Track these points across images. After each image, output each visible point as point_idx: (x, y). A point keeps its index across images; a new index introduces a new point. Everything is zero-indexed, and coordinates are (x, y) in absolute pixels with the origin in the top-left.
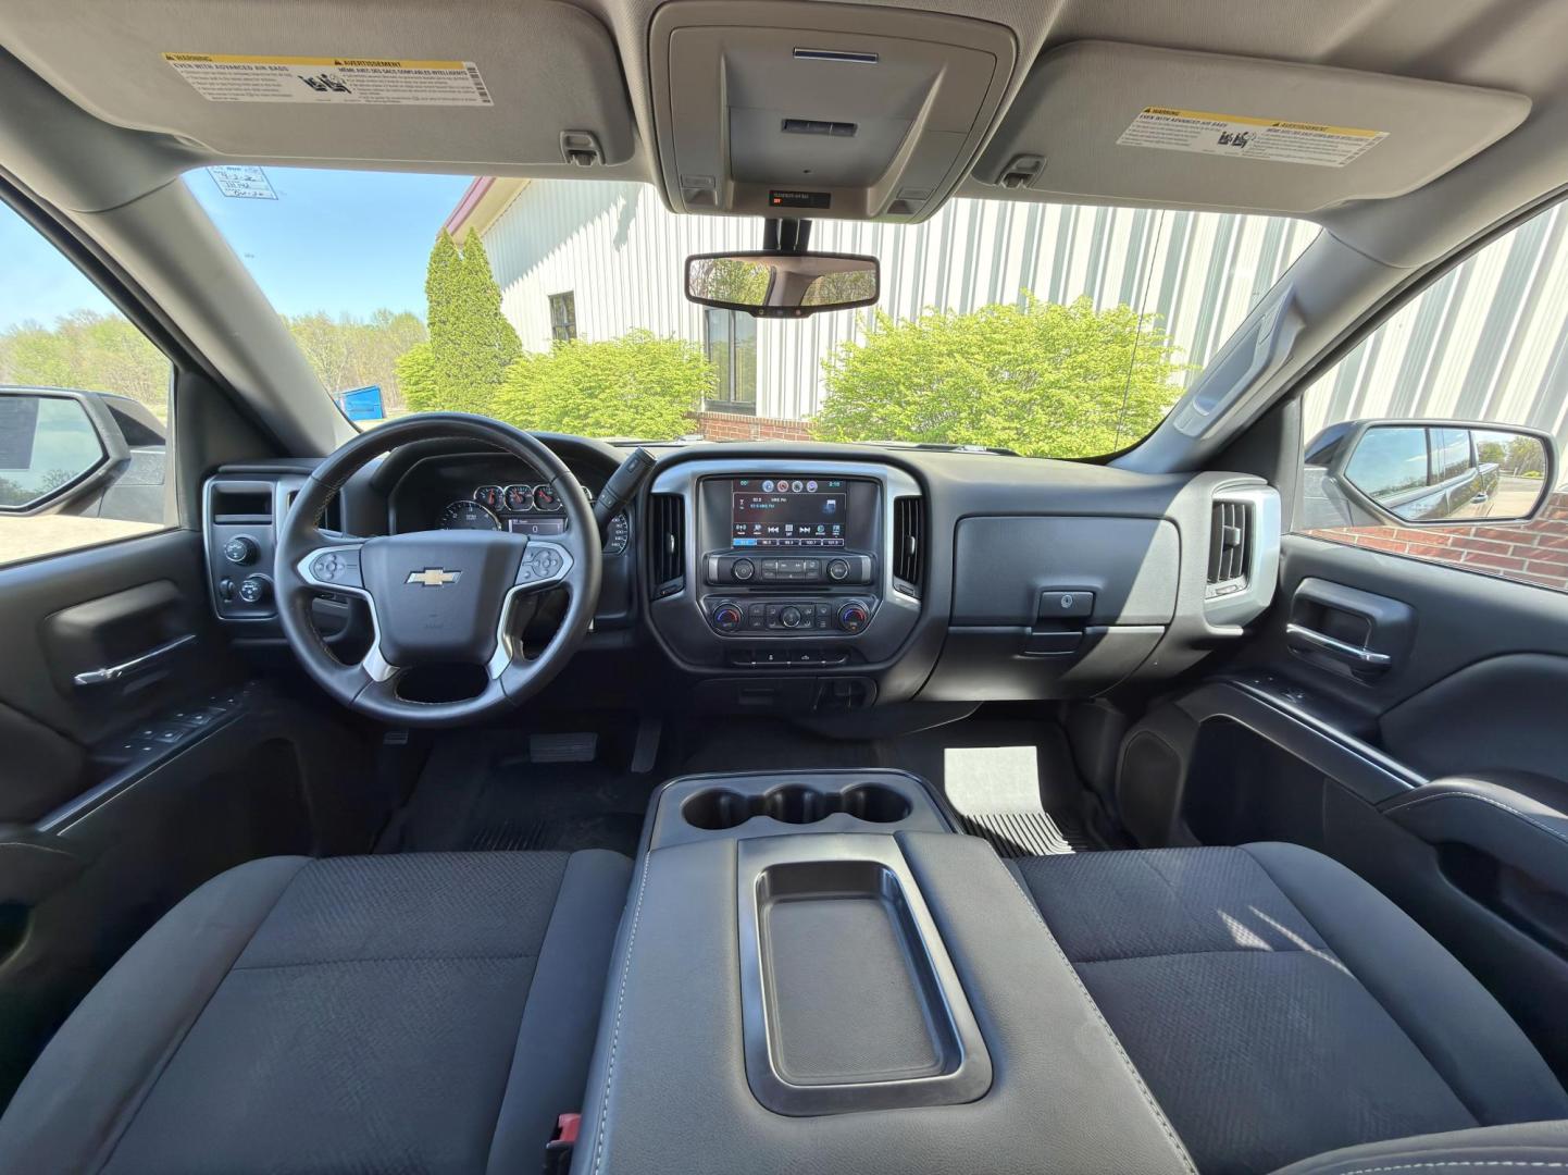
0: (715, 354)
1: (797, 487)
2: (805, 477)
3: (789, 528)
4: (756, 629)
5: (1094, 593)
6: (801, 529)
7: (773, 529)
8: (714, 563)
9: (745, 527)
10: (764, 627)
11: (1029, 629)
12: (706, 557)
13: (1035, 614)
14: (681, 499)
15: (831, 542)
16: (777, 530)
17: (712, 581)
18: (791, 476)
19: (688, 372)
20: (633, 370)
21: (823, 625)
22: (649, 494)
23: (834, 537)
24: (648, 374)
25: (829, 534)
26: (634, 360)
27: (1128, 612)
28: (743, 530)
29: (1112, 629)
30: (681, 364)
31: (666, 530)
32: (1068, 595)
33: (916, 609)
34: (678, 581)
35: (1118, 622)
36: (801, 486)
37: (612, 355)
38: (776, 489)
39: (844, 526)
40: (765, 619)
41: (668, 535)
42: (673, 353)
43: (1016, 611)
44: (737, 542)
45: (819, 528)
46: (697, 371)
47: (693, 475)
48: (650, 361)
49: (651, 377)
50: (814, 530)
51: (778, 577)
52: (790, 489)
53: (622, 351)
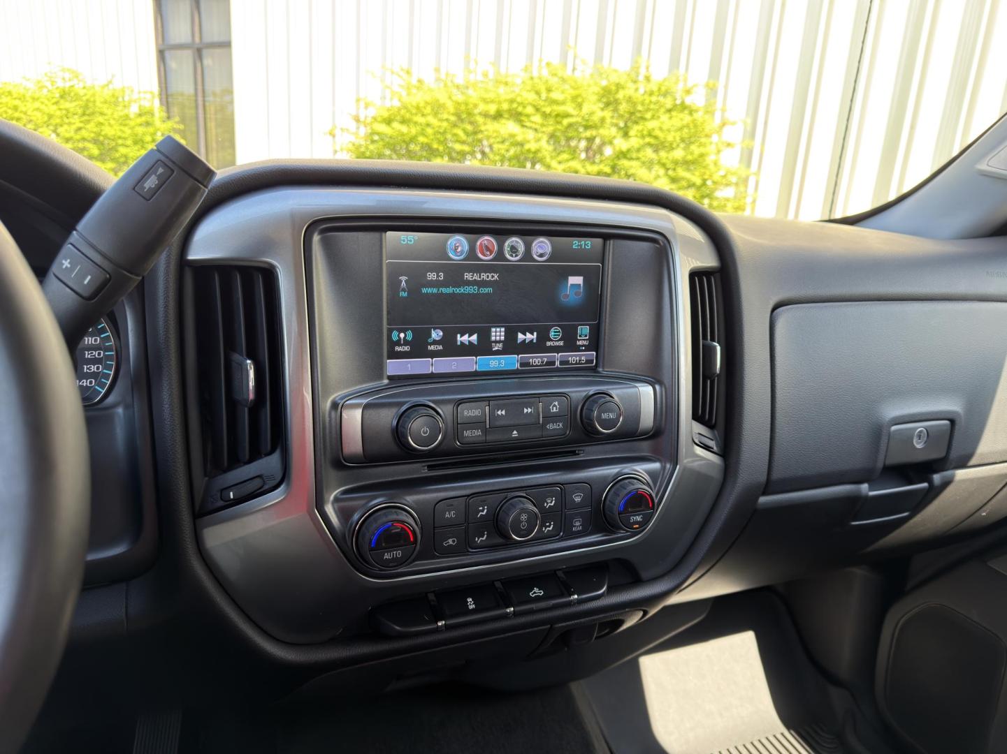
0: (175, 110)
1: (514, 249)
2: (529, 229)
3: (498, 334)
4: (450, 552)
5: (952, 422)
6: (521, 336)
7: (465, 338)
8: (353, 419)
9: (410, 336)
10: (466, 546)
11: (865, 487)
12: (335, 405)
13: (880, 465)
14: (269, 275)
15: (573, 357)
16: (474, 338)
17: (353, 459)
18: (501, 228)
19: (140, 130)
20: (54, 121)
21: (577, 525)
22: (183, 263)
23: (577, 349)
24: (79, 129)
25: (570, 343)
26: (55, 107)
27: (985, 447)
28: (406, 343)
29: (961, 474)
30: (127, 117)
31: (231, 346)
32: (920, 427)
33: (717, 474)
34: (269, 464)
35: (972, 462)
36: (521, 248)
37: (22, 98)
38: (472, 254)
39: (598, 326)
40: (467, 529)
41: (236, 357)
42: (114, 102)
43: (857, 461)
44: (394, 367)
45: (552, 334)
46: (151, 130)
47: (294, 218)
48: (80, 111)
49: (84, 133)
50: (543, 337)
51: (489, 438)
52: (500, 256)
53: (36, 96)
